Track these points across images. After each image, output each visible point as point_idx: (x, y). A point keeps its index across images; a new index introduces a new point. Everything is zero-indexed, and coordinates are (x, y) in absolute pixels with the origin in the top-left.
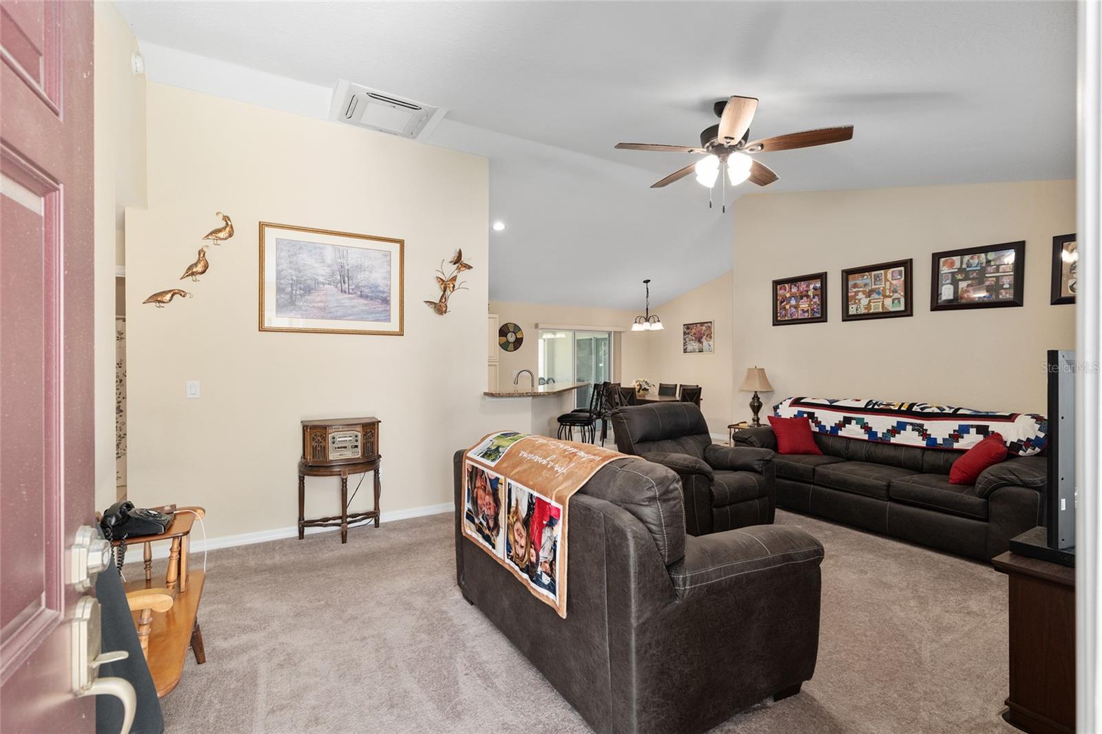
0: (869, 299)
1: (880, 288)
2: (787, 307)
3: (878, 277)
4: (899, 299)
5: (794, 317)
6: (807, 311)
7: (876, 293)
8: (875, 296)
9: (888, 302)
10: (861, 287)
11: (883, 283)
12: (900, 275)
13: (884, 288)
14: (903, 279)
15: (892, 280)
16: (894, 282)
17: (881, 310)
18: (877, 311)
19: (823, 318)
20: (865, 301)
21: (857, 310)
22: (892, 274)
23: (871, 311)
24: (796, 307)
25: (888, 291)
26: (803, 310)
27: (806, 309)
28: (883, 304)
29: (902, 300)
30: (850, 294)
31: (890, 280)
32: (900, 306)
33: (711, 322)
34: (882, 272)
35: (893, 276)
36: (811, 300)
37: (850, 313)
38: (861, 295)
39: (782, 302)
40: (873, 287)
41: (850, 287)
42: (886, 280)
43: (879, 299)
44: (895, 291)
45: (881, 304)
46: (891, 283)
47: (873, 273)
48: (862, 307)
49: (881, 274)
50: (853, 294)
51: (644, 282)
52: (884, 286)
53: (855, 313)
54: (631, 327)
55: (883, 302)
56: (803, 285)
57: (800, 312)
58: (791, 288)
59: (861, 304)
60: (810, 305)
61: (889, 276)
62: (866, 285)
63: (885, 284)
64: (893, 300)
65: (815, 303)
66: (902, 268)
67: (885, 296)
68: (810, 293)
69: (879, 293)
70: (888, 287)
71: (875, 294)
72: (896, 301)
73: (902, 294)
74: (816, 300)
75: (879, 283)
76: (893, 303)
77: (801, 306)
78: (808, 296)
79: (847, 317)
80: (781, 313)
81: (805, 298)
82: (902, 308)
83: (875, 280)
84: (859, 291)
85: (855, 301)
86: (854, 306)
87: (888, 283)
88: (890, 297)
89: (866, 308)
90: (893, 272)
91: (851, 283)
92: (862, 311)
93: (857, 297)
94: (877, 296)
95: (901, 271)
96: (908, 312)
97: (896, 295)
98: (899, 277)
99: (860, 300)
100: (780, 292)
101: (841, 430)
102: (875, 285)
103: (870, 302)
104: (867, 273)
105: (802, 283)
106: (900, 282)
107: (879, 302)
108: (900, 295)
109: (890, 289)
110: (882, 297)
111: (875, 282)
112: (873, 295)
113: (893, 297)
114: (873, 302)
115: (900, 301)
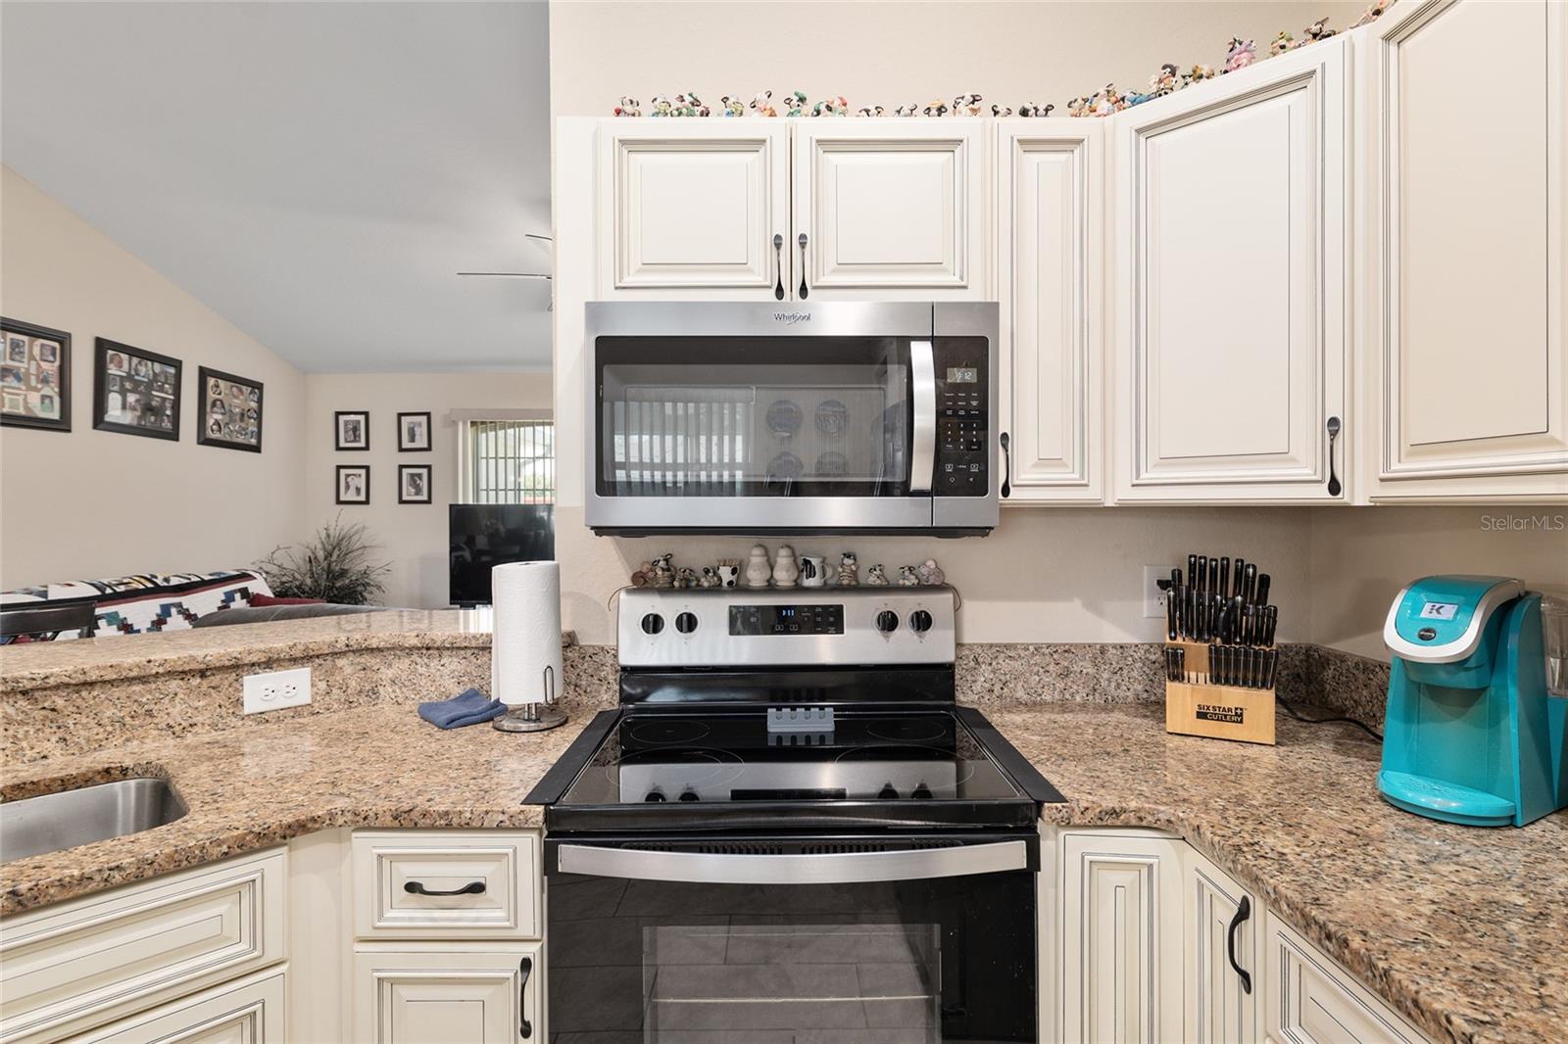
1: (19, 368)
3: (18, 346)
7: (14, 376)
8: (13, 381)
9: (34, 399)
11: (26, 360)
12: (54, 354)
13: (27, 369)
14: (57, 363)
15: (41, 359)
16: (42, 364)
17: (22, 411)
18: (16, 411)
22: (41, 350)
25: (33, 378)
28: (25, 400)
29: (57, 400)
31: (38, 358)
32: (52, 411)
34: (25, 338)
35: (42, 354)
40: (9, 362)
42: (32, 358)
43: (19, 389)
44: (45, 381)
45: (21, 398)
46: (39, 366)
47: (10, 335)
49: (23, 342)
52: (26, 366)
55: (25, 395)
61: (36, 351)
63: (29, 363)
64: (44, 397)
66: (56, 345)
67: (30, 388)
69: (18, 378)
70: (33, 370)
71: (12, 378)
72: (47, 401)
73: (57, 390)
75: (17, 358)
76: (42, 403)
82: (55, 415)
83: (13, 349)
87: (33, 363)
88: (38, 390)
90: (42, 346)
94: (15, 383)
95: (54, 349)
96: (63, 425)
97: (47, 391)
98: (51, 358)
102: (13, 360)
106: (51, 368)
107: (18, 395)
108: (52, 390)
109: (37, 376)
110: (24, 388)
111: (11, 354)
112: (8, 379)
113: (43, 392)
114: (9, 393)
115: (52, 402)
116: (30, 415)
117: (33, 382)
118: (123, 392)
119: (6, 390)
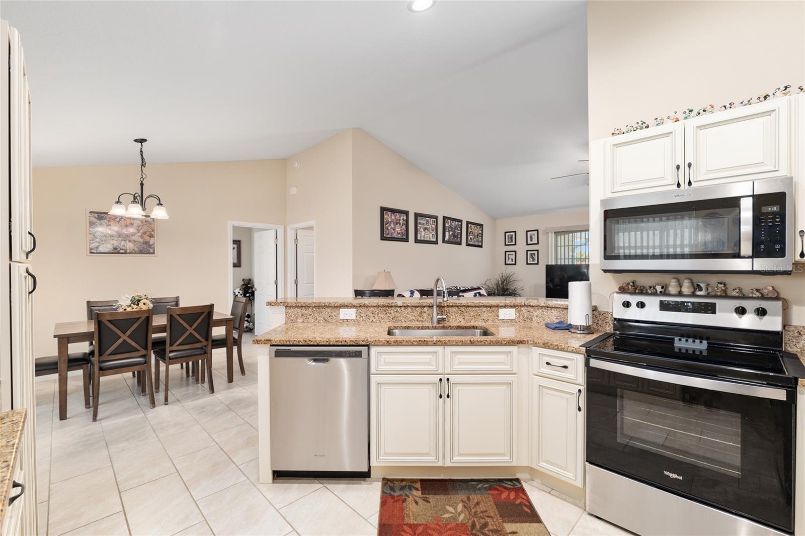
1: (428, 227)
2: (389, 228)
5: (393, 236)
6: (399, 233)
8: (426, 231)
9: (431, 235)
15: (432, 224)
16: (433, 226)
17: (428, 239)
19: (407, 240)
20: (423, 233)
21: (420, 237)
22: (432, 222)
23: (426, 239)
24: (394, 230)
30: (418, 227)
32: (434, 239)
34: (429, 219)
36: (401, 227)
37: (418, 239)
38: (422, 230)
39: (386, 224)
40: (426, 226)
41: (418, 223)
42: (430, 224)
43: (428, 233)
44: (433, 231)
45: (428, 236)
47: (427, 218)
51: (136, 141)
53: (420, 239)
56: (398, 215)
57: (396, 233)
58: (391, 216)
60: (401, 230)
62: (423, 224)
65: (403, 228)
68: (401, 222)
69: (428, 230)
70: (430, 227)
73: (435, 232)
74: (404, 227)
75: (428, 224)
77: (397, 229)
78: (400, 224)
79: (417, 241)
80: (386, 232)
81: (398, 224)
83: (427, 222)
84: (421, 227)
85: (419, 232)
86: (419, 235)
88: (431, 233)
89: (423, 237)
90: (432, 220)
91: (419, 221)
93: (420, 230)
95: (434, 221)
96: (436, 243)
98: (434, 224)
99: (421, 232)
100: (385, 216)
103: (425, 234)
104: (424, 218)
105: (397, 213)
108: (434, 233)
109: (431, 229)
111: (426, 224)
115: (434, 236)
116: (430, 240)
117: (431, 231)
118: (449, 232)
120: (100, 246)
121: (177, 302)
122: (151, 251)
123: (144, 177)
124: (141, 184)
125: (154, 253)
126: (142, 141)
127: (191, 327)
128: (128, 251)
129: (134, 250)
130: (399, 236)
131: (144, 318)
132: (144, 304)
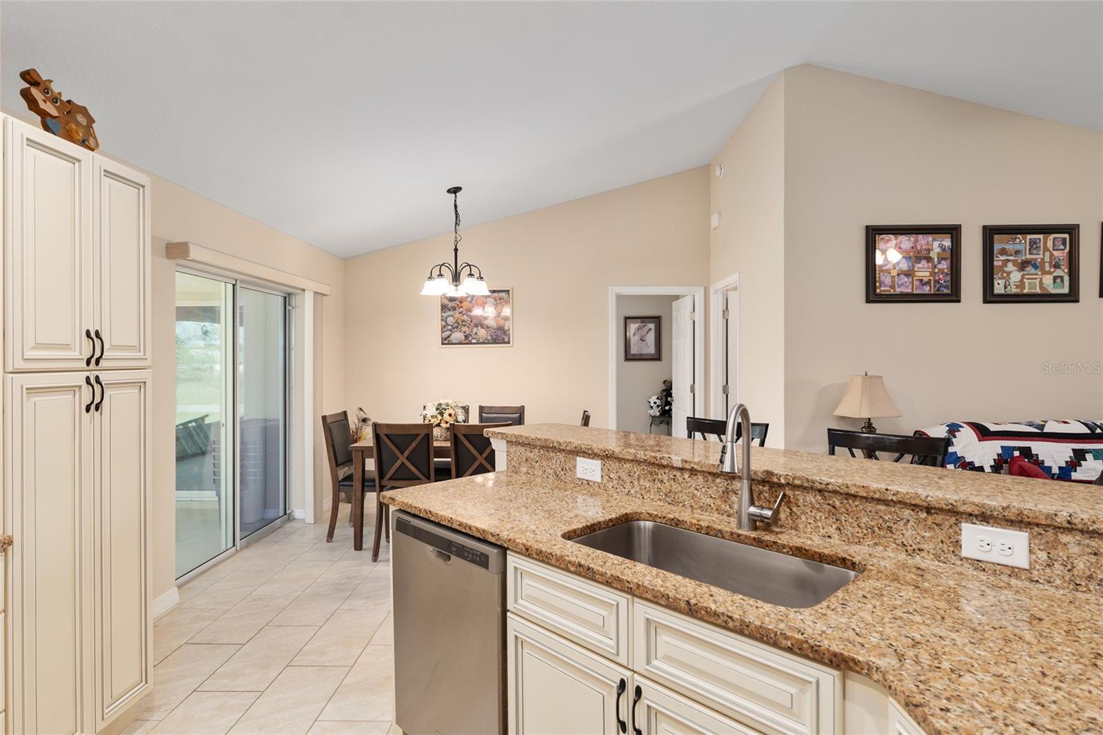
0: (1022, 273)
1: (1036, 259)
2: (894, 273)
3: (1035, 243)
4: (1062, 278)
5: (907, 291)
6: (928, 283)
7: (1033, 267)
8: (1030, 269)
9: (1048, 280)
10: (1011, 256)
11: (1041, 252)
12: (1064, 243)
13: (1043, 259)
14: (1067, 250)
15: (1054, 250)
16: (1056, 253)
17: (1038, 291)
18: (1033, 291)
19: (954, 295)
20: (1016, 276)
21: (1006, 288)
22: (1054, 242)
23: (1025, 291)
24: (910, 275)
25: (1047, 265)
26: (921, 280)
27: (925, 280)
28: (1041, 283)
29: (1066, 279)
30: (995, 263)
31: (1051, 249)
32: (1063, 287)
33: (508, 291)
34: (1041, 236)
35: (1053, 245)
36: (935, 267)
37: (996, 292)
38: (1010, 267)
39: (884, 265)
40: (1029, 256)
41: (995, 252)
42: (1046, 249)
43: (1037, 274)
44: (1057, 266)
45: (1037, 282)
46: (1052, 255)
47: (1029, 237)
48: (1012, 284)
49: (1040, 239)
50: (1000, 263)
51: (449, 191)
52: (1041, 256)
53: (1002, 291)
54: (421, 288)
55: (1041, 279)
57: (916, 283)
59: (1011, 279)
60: (933, 274)
61: (1050, 244)
62: (1017, 252)
63: (1044, 254)
64: (1055, 278)
65: (942, 271)
66: (1067, 236)
67: (1045, 273)
68: (933, 255)
69: (1036, 267)
70: (1047, 259)
71: (1031, 267)
72: (1058, 280)
73: (1066, 270)
74: (945, 265)
75: (1035, 252)
76: (1054, 282)
77: (918, 274)
78: (929, 259)
79: (991, 298)
80: (882, 283)
81: (924, 262)
82: (1066, 290)
83: (1031, 246)
84: (1008, 261)
85: (1002, 275)
86: (1002, 282)
87: (1047, 254)
88: (1050, 273)
89: (1017, 287)
90: (1054, 239)
91: (997, 247)
92: (1014, 290)
93: (1006, 269)
94: (1033, 271)
95: (1064, 240)
96: (1072, 297)
97: (1058, 273)
98: (1062, 247)
99: (1009, 273)
100: (881, 246)
101: (1076, 471)
102: (1030, 254)
103: (1023, 277)
104: (1019, 236)
105: (920, 236)
106: (1062, 255)
107: (1036, 279)
108: (1063, 272)
109: (1050, 263)
110: (1040, 273)
111: (1030, 250)
112: (1027, 269)
113: (1054, 275)
114: (1028, 279)
115: (1062, 281)
116: (1044, 292)
117: (1047, 268)
119: (1026, 277)
120: (451, 334)
121: (520, 413)
122: (506, 340)
123: (459, 238)
124: (455, 250)
125: (509, 343)
126: (455, 190)
127: (481, 454)
128: (481, 341)
129: (486, 339)
130: (926, 290)
131: (423, 435)
132: (450, 415)
